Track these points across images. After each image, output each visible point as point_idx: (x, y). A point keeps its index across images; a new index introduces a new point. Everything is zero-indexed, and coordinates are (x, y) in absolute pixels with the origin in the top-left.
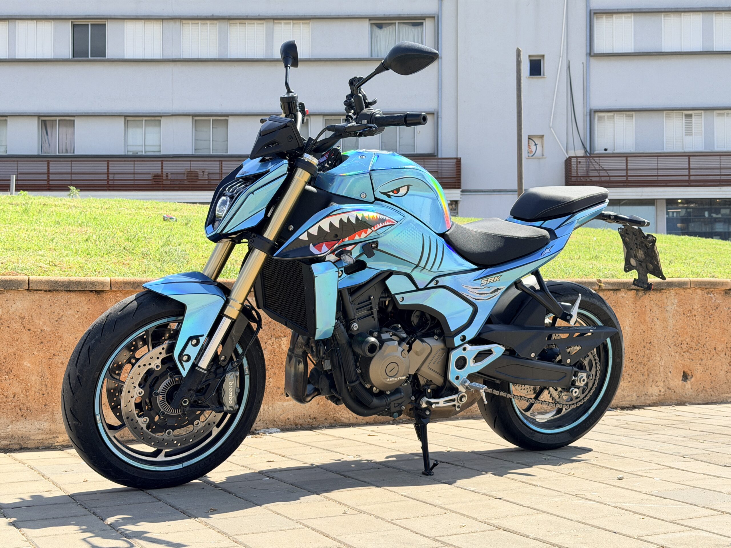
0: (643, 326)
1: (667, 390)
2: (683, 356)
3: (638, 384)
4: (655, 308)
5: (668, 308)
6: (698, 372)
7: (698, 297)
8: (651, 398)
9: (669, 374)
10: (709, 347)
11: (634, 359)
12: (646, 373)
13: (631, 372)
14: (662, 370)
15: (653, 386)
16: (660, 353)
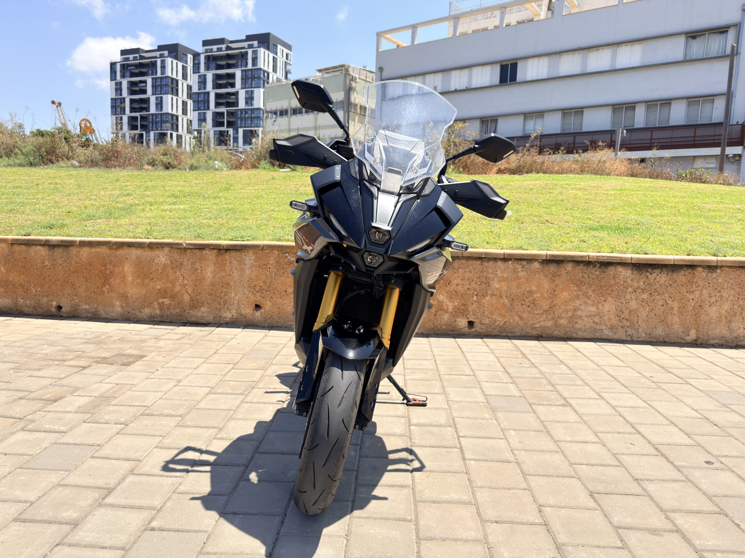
0: (222, 273)
1: (239, 315)
2: (255, 294)
3: (215, 310)
4: (235, 262)
5: (245, 262)
6: (267, 305)
7: (274, 255)
9: (242, 306)
10: (280, 290)
11: (213, 293)
12: (222, 303)
13: (210, 302)
15: (227, 312)
16: (236, 291)
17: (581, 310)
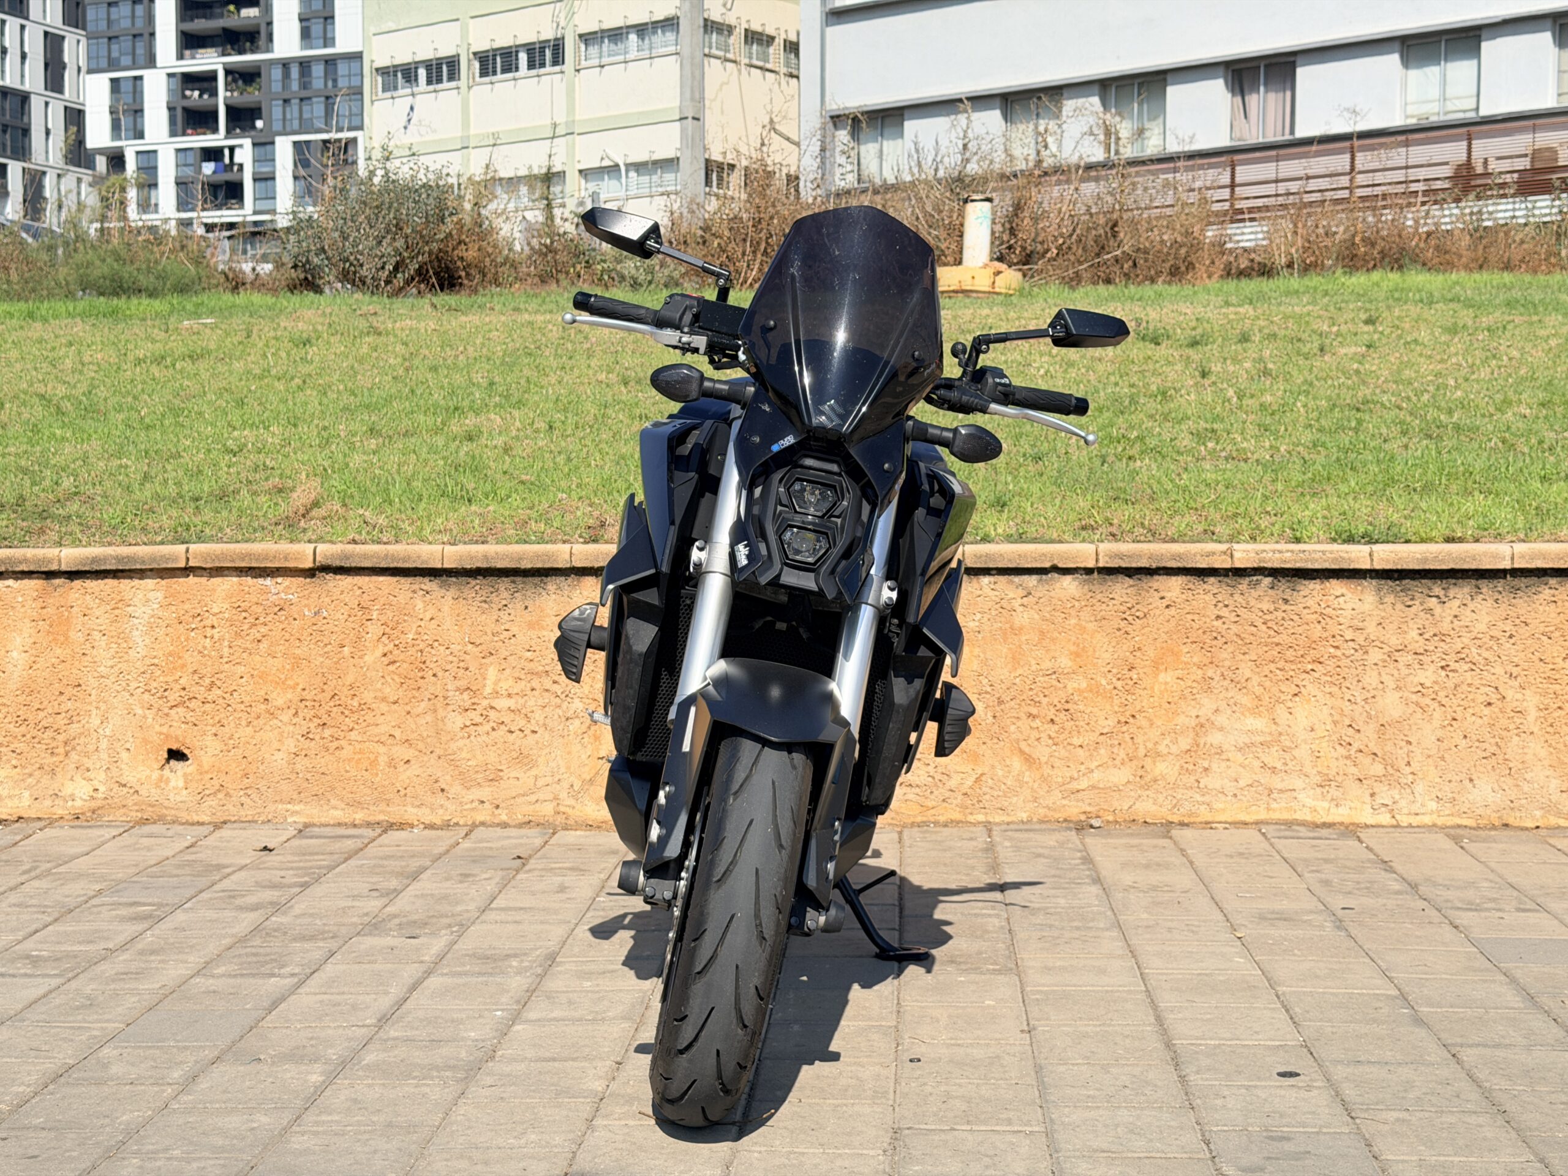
0: (58, 651)
1: (115, 788)
2: (167, 715)
3: (37, 774)
5: (132, 611)
6: (207, 750)
8: (70, 803)
9: (124, 755)
10: (247, 699)
11: (31, 718)
12: (61, 750)
13: (20, 746)
14: (104, 744)
15: (78, 778)
16: (103, 707)
17: (1221, 729)
